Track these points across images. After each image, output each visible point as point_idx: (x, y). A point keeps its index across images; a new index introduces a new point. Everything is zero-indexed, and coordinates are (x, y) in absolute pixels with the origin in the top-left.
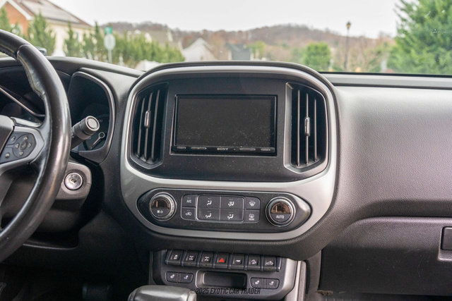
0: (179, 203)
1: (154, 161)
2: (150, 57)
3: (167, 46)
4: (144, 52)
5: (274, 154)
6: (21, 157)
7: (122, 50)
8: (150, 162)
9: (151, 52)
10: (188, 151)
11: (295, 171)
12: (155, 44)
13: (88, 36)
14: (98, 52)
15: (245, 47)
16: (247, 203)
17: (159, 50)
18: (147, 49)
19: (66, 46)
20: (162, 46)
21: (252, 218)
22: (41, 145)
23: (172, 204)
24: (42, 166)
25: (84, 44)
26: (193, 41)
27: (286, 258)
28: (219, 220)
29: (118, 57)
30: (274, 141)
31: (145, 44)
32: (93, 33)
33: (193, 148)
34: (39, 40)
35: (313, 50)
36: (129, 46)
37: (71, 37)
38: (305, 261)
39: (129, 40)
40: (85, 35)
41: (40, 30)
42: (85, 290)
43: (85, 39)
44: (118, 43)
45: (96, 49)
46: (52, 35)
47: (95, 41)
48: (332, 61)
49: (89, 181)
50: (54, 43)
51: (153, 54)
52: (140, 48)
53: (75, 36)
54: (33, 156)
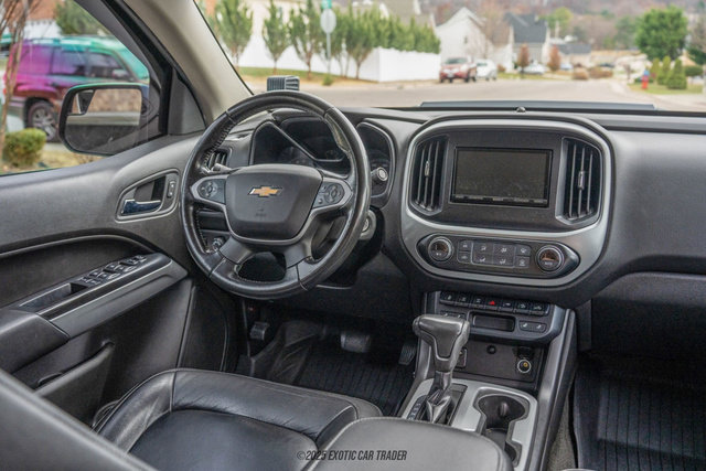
0: (456, 247)
1: (433, 208)
2: (386, 41)
3: (413, 22)
4: (379, 34)
5: (546, 206)
6: (333, 203)
7: (345, 34)
8: (429, 209)
9: (388, 34)
10: (465, 200)
11: (567, 222)
12: (395, 21)
13: (297, 13)
14: (312, 36)
15: (537, 18)
16: (519, 250)
17: (400, 30)
18: (382, 28)
19: (266, 30)
20: (405, 24)
21: (522, 263)
22: (348, 194)
23: (450, 249)
24: (351, 212)
25: (291, 25)
26: (453, 13)
27: (554, 304)
28: (492, 264)
29: (340, 43)
30: (547, 194)
31: (380, 21)
32: (304, 7)
33: (471, 197)
34: (231, 22)
35: (654, 22)
36: (356, 27)
37: (273, 16)
38: (573, 309)
39: (355, 16)
40: (292, 12)
41: (232, 8)
42: (343, 339)
43: (292, 19)
44: (339, 22)
45: (307, 33)
46: (248, 14)
47: (306, 21)
48: (689, 39)
49: (374, 225)
50: (251, 26)
51: (392, 37)
52: (372, 28)
53: (278, 15)
54: (343, 202)
